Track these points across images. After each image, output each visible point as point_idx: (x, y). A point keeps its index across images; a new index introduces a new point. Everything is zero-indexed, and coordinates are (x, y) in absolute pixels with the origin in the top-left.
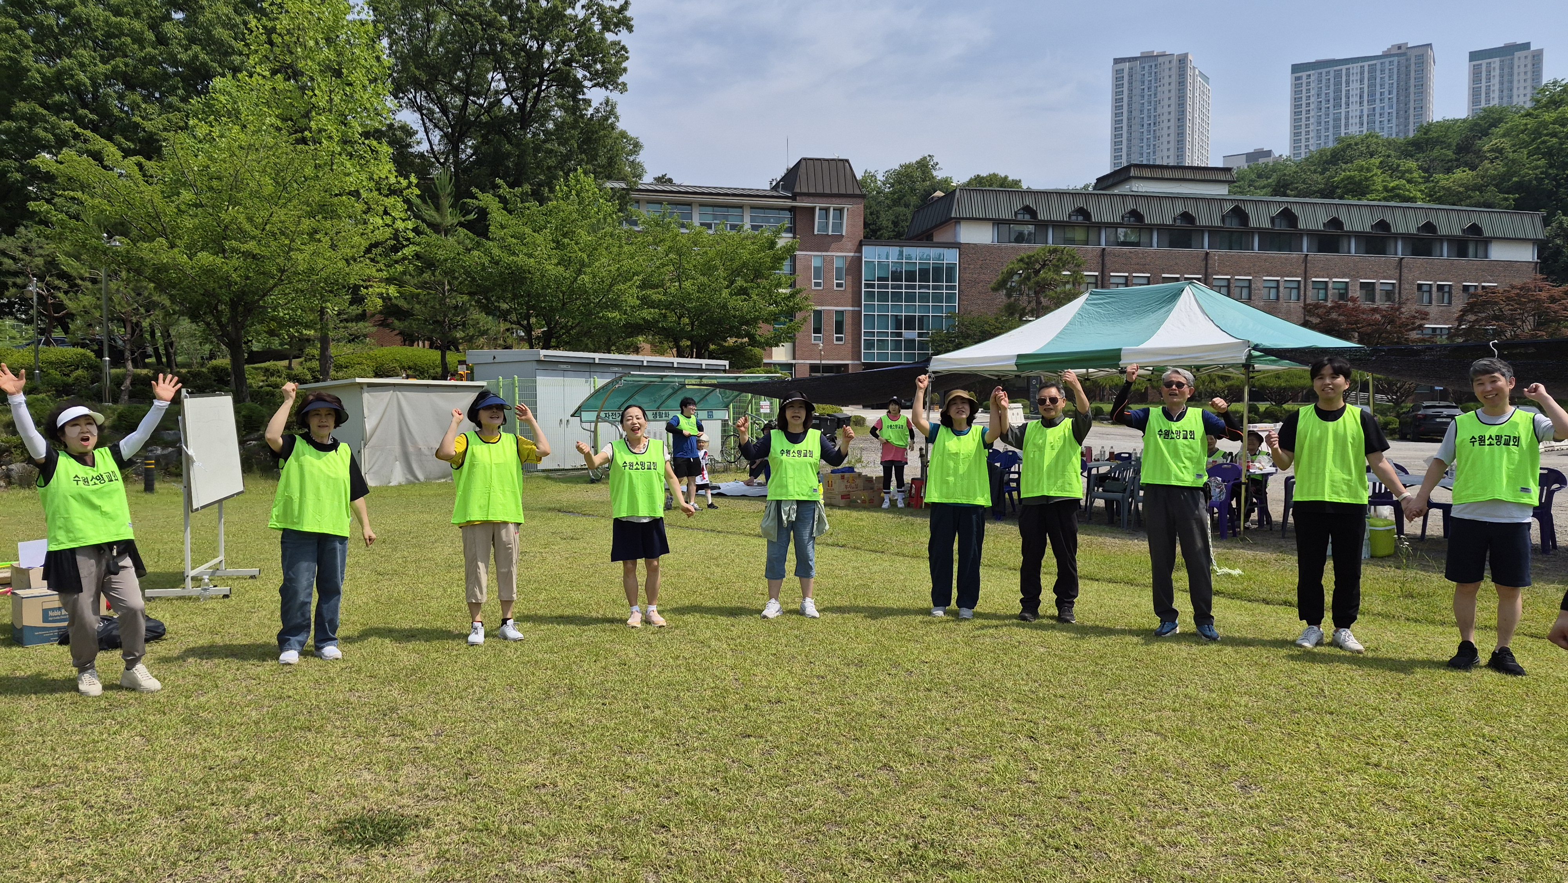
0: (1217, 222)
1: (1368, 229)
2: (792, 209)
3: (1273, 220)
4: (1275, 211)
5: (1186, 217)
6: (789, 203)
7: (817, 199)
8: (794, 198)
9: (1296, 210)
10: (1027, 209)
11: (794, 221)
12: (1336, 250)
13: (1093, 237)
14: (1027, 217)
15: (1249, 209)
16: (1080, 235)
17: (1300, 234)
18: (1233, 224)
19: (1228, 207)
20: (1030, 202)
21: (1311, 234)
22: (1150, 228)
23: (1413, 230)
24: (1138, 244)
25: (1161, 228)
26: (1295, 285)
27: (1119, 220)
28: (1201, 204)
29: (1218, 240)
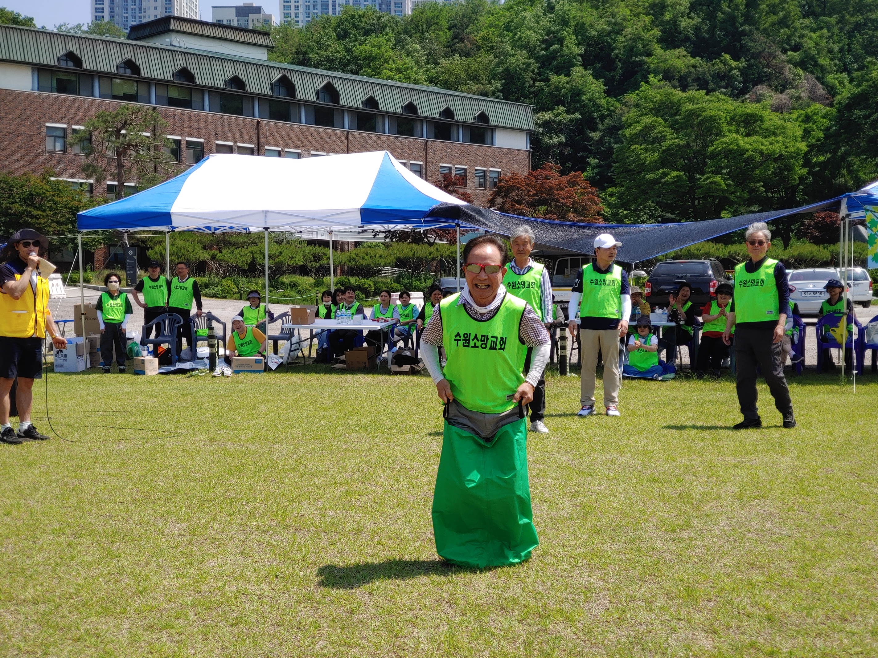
0: (267, 91)
1: (399, 111)
3: (317, 92)
4: (320, 84)
5: (236, 82)
9: (338, 85)
10: (71, 56)
12: (373, 129)
13: (142, 93)
14: (71, 65)
15: (296, 79)
16: (128, 89)
17: (343, 110)
18: (281, 94)
19: (276, 76)
20: (72, 47)
21: (352, 111)
22: (202, 89)
23: (436, 115)
24: (189, 105)
25: (212, 91)
27: (169, 77)
28: (250, 69)
29: (267, 109)
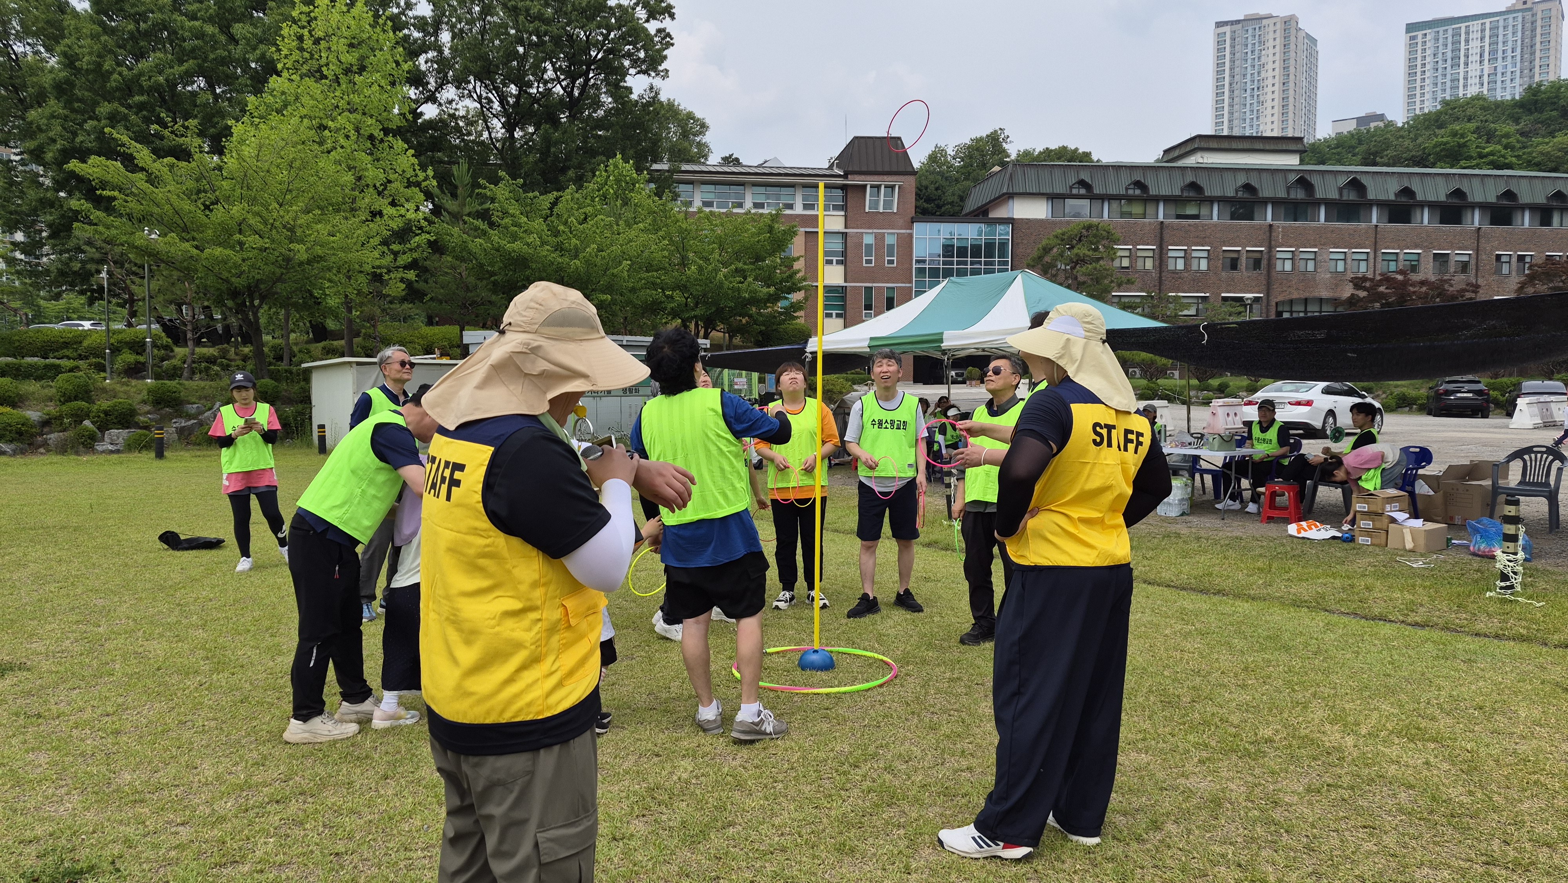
0: (1282, 194)
1: (1442, 198)
2: (844, 188)
3: (1341, 190)
4: (1342, 181)
5: (1248, 188)
6: (840, 181)
7: (869, 178)
8: (845, 176)
9: (1364, 180)
10: (1082, 183)
11: (845, 199)
12: (1408, 221)
13: (1150, 210)
14: (1083, 191)
15: (1315, 180)
16: (1137, 209)
17: (1370, 204)
18: (1299, 194)
19: (1293, 178)
20: (1085, 176)
21: (1382, 204)
22: (1211, 200)
23: (1492, 199)
24: (1196, 217)
25: (1222, 200)
26: (1364, 257)
27: (1177, 192)
28: (1264, 175)
29: (1282, 211)
